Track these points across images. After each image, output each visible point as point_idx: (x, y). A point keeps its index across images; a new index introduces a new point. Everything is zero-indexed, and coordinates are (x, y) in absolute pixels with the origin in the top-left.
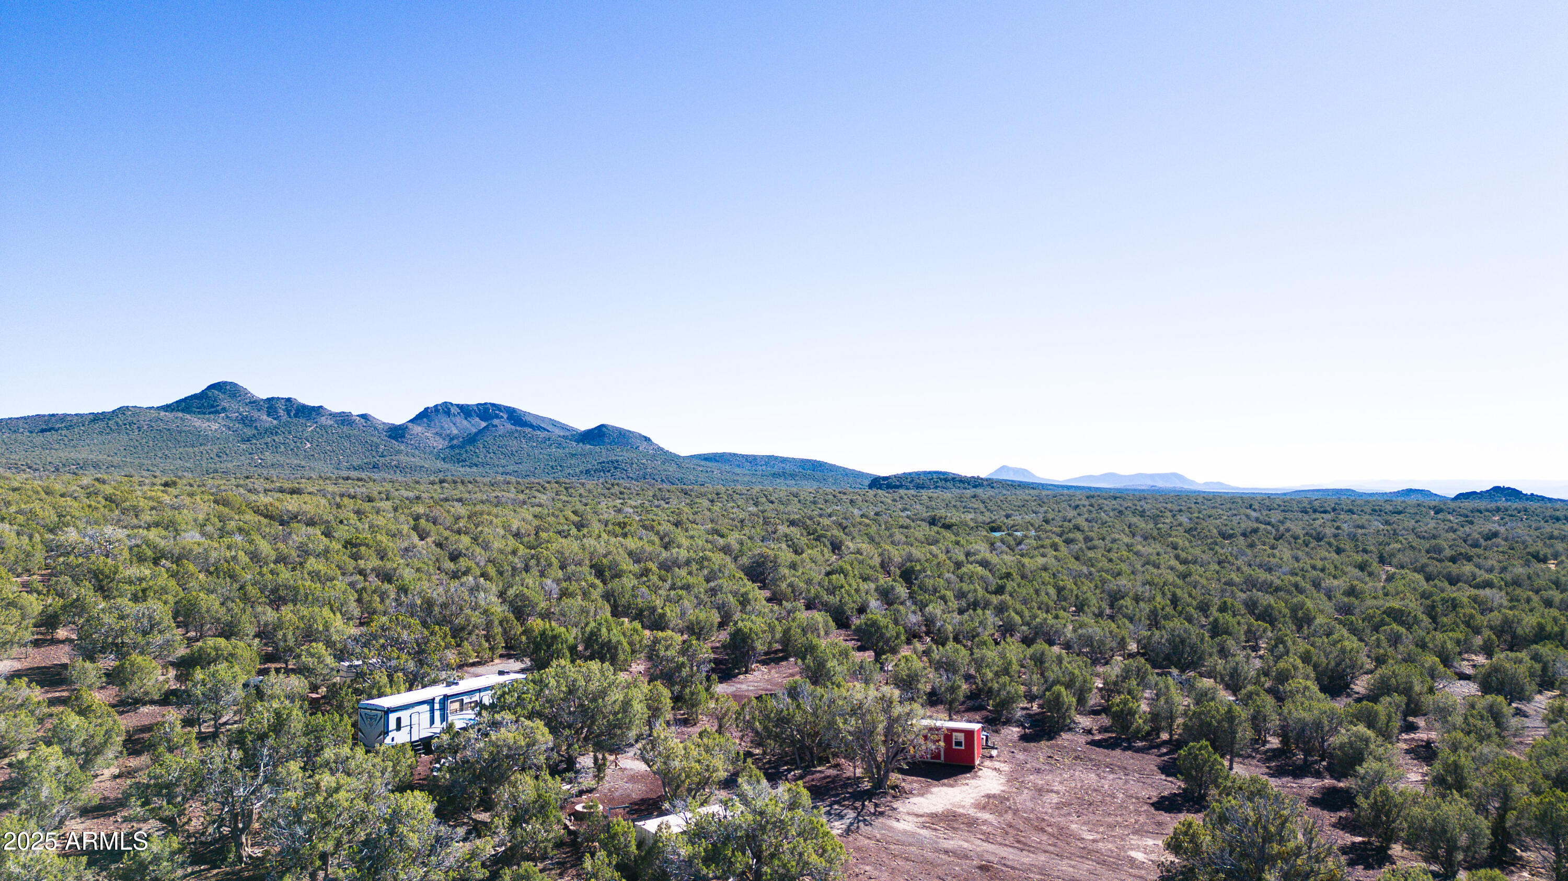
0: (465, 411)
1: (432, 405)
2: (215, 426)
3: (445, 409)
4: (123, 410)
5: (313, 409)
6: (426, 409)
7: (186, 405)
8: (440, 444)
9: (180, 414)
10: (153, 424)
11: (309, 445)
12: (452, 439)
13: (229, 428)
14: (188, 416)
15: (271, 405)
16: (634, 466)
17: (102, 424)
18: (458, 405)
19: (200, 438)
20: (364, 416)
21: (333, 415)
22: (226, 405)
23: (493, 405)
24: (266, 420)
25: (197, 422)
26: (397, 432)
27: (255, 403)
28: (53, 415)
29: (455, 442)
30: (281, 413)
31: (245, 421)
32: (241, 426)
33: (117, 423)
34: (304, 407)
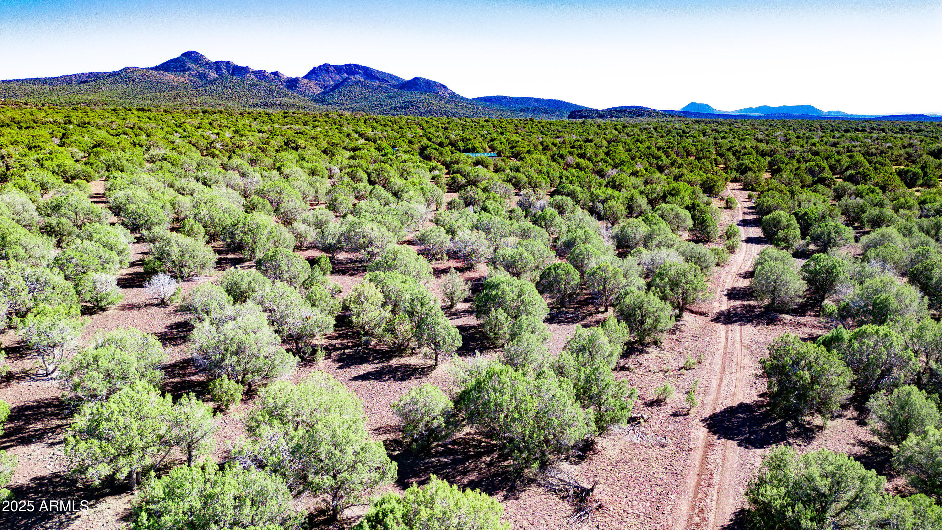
0: (338, 69)
1: (317, 65)
2: (182, 80)
3: (325, 68)
4: (126, 69)
5: (243, 68)
6: (314, 68)
7: (167, 66)
8: (318, 91)
9: (162, 72)
10: (141, 78)
11: (230, 91)
12: (326, 88)
13: (191, 81)
14: (166, 73)
15: (218, 66)
16: (425, 105)
17: (113, 78)
18: (333, 66)
19: (170, 86)
20: (275, 74)
21: (255, 73)
22: (190, 66)
23: (355, 65)
24: (213, 75)
25: (170, 76)
26: (292, 83)
27: (208, 65)
28: (91, 73)
29: (327, 89)
30: (224, 71)
31: (201, 76)
32: (198, 79)
33: (121, 77)
34: (237, 67)
